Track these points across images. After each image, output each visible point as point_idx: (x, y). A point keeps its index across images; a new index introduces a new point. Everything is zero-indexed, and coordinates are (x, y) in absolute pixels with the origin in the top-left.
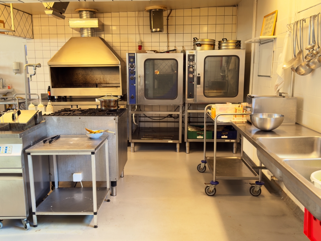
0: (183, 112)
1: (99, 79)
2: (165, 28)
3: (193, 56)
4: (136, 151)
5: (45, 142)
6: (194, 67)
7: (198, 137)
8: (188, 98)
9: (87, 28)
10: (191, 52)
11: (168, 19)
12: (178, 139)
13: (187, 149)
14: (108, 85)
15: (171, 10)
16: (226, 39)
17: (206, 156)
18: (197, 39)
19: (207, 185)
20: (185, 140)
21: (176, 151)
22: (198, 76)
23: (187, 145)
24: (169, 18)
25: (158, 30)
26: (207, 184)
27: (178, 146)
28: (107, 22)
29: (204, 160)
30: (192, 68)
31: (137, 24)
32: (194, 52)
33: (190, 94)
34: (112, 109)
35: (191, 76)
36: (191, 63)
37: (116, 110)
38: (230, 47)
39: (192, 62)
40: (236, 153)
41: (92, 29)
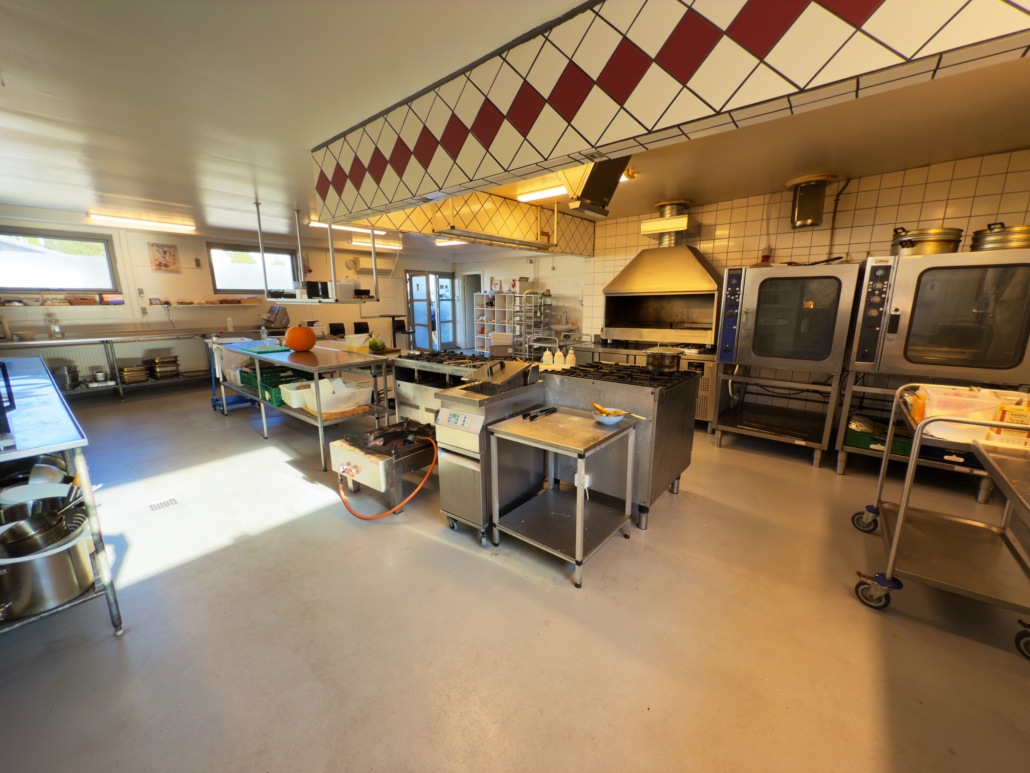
0: (842, 386)
1: (679, 316)
2: (827, 218)
3: (887, 269)
4: (726, 446)
5: (524, 417)
6: (885, 293)
7: (872, 446)
8: (857, 360)
9: (669, 233)
10: (881, 261)
11: (837, 201)
12: (819, 441)
13: (841, 465)
14: (694, 326)
15: (848, 181)
16: (1002, 225)
17: (883, 499)
18: (904, 230)
19: (864, 579)
20: (838, 445)
21: (812, 464)
22: (893, 313)
23: (841, 458)
24: (841, 197)
25: (809, 221)
26: (864, 576)
27: (817, 455)
28: (707, 218)
29: (875, 506)
30: (880, 295)
31: (765, 217)
32: (890, 260)
33: (866, 353)
34: (667, 370)
35: (874, 313)
36: (879, 285)
37: (673, 373)
38: (1013, 244)
39: (882, 282)
40: (987, 502)
41: (677, 233)
